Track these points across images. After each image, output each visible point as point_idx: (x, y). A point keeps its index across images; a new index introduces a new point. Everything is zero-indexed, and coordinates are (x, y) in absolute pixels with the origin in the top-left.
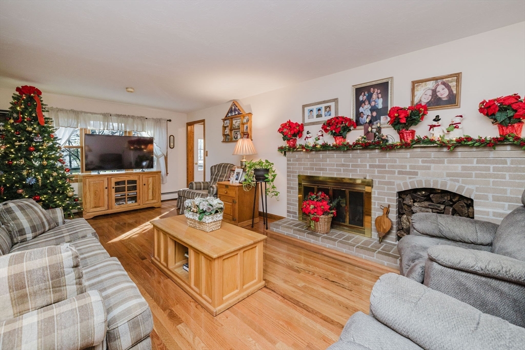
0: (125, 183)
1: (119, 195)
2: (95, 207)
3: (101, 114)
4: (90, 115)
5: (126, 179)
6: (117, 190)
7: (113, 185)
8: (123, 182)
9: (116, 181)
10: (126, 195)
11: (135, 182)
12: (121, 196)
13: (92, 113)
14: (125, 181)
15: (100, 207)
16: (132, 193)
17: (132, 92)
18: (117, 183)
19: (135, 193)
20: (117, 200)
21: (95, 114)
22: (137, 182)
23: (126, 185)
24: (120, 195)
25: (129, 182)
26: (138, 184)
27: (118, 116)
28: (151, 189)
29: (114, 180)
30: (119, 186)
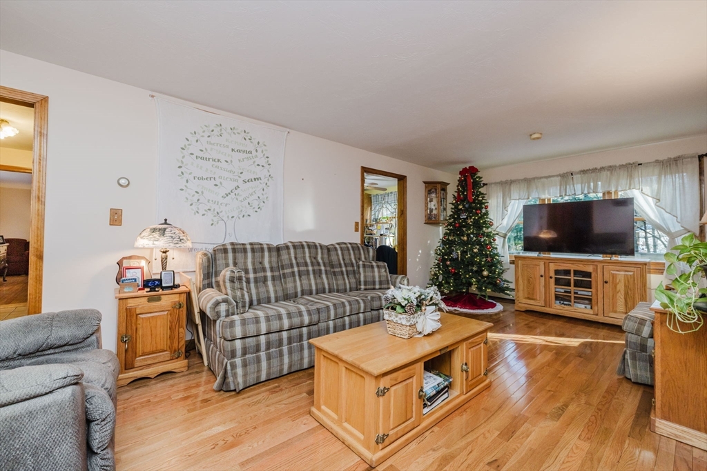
0: (570, 274)
1: (561, 289)
2: (529, 298)
3: (557, 176)
4: (545, 180)
5: (572, 267)
6: (558, 282)
7: (552, 274)
8: (567, 272)
9: (556, 269)
10: (572, 293)
11: (588, 275)
12: (565, 292)
13: (546, 177)
14: (570, 270)
15: (534, 300)
16: (583, 292)
17: (538, 138)
18: (557, 272)
19: (590, 294)
20: (557, 297)
21: (550, 177)
22: (593, 276)
23: (572, 278)
24: (563, 291)
25: (577, 273)
26: (593, 279)
27: (584, 172)
28: (623, 292)
29: (553, 267)
30: (562, 278)
